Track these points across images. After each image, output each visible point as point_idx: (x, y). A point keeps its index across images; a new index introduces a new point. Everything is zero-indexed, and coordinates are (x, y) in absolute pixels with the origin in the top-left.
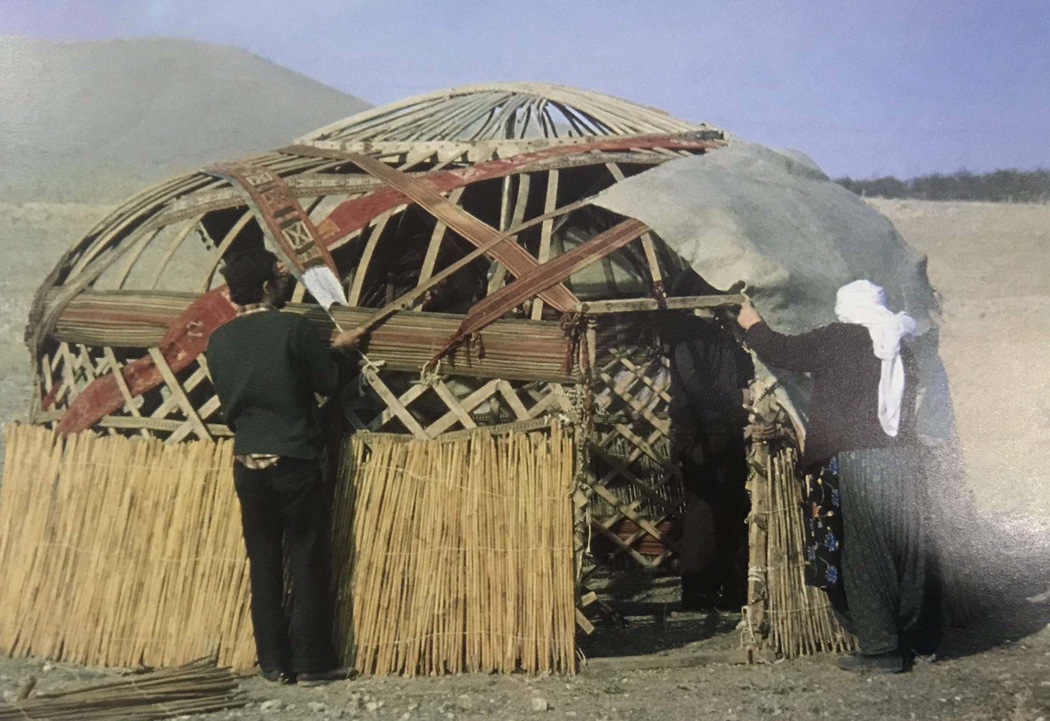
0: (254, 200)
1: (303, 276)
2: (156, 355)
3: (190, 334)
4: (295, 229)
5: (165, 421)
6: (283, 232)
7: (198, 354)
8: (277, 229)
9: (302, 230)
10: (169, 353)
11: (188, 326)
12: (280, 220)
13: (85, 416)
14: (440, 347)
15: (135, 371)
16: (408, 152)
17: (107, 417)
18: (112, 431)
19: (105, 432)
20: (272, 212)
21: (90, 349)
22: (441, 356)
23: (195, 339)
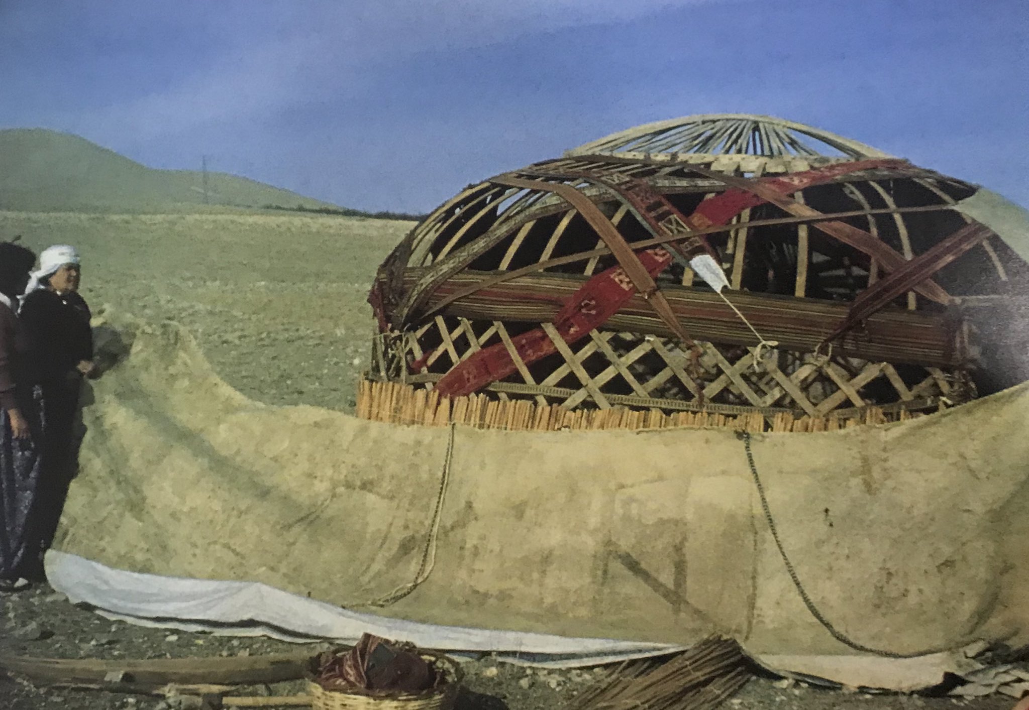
0: (623, 195)
1: (691, 262)
2: (550, 330)
3: (584, 311)
4: (670, 222)
5: (556, 388)
6: (660, 224)
7: (591, 330)
8: (653, 222)
9: (678, 223)
10: (562, 328)
11: (583, 304)
12: (653, 214)
13: (473, 381)
14: (831, 331)
15: (527, 343)
16: (713, 162)
17: (497, 383)
18: (503, 396)
19: (494, 396)
20: (644, 206)
21: (471, 322)
22: (830, 340)
23: (588, 315)
